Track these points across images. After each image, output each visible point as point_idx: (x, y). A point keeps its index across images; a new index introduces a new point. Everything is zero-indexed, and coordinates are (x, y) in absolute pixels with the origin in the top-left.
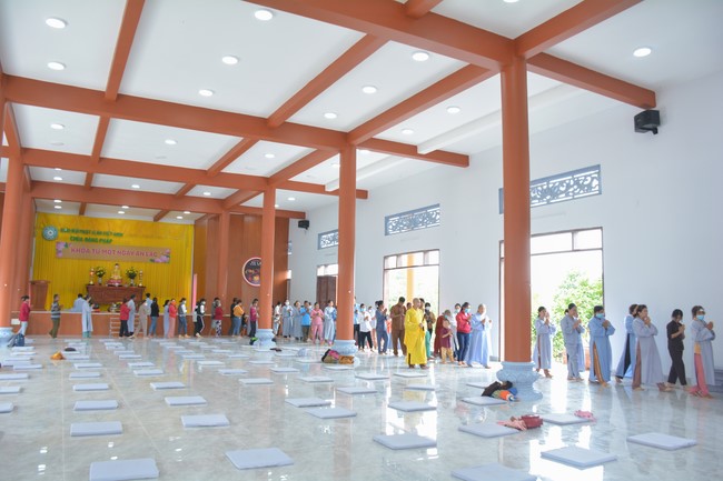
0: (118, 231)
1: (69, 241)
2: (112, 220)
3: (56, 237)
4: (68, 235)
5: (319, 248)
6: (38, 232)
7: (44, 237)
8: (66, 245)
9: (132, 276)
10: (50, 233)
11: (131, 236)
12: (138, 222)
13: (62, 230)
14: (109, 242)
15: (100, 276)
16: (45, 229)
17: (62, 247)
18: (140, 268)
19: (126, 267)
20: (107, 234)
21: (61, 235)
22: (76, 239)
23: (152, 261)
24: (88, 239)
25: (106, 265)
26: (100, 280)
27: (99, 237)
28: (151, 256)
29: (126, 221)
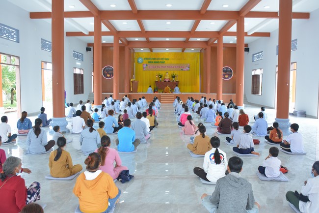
0: (167, 58)
1: (148, 63)
2: (164, 53)
3: (142, 62)
4: (147, 61)
5: (253, 61)
6: (136, 60)
7: (138, 62)
8: (147, 65)
9: (174, 77)
10: (140, 60)
11: (173, 59)
12: (175, 53)
13: (145, 59)
14: (163, 62)
15: (161, 77)
16: (138, 59)
17: (145, 66)
18: (176, 73)
19: (171, 73)
20: (162, 59)
21: (144, 61)
22: (150, 62)
23: (182, 70)
24: (155, 62)
25: (162, 73)
26: (161, 79)
27: (159, 61)
28: (181, 67)
29: (170, 53)
